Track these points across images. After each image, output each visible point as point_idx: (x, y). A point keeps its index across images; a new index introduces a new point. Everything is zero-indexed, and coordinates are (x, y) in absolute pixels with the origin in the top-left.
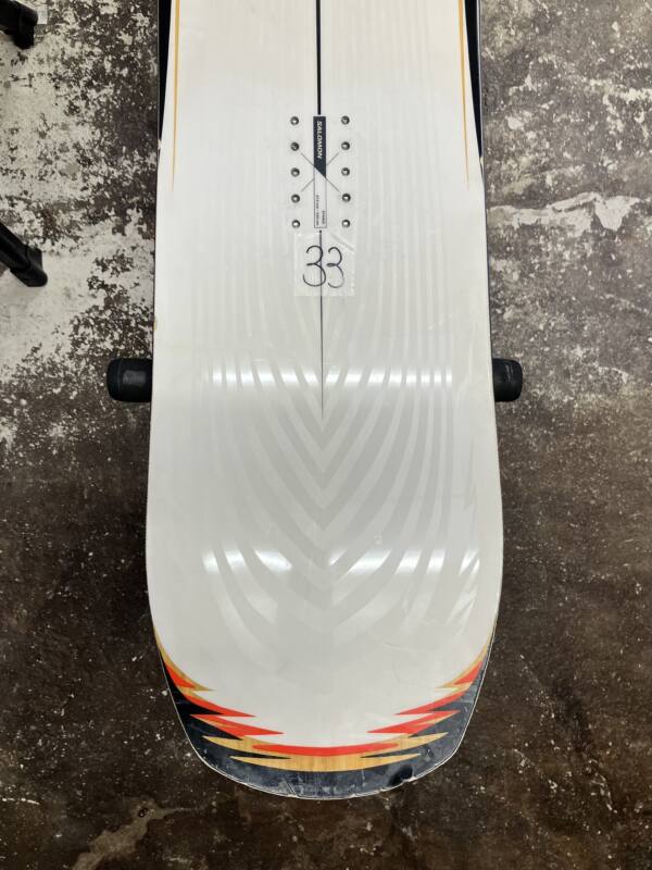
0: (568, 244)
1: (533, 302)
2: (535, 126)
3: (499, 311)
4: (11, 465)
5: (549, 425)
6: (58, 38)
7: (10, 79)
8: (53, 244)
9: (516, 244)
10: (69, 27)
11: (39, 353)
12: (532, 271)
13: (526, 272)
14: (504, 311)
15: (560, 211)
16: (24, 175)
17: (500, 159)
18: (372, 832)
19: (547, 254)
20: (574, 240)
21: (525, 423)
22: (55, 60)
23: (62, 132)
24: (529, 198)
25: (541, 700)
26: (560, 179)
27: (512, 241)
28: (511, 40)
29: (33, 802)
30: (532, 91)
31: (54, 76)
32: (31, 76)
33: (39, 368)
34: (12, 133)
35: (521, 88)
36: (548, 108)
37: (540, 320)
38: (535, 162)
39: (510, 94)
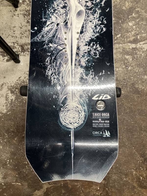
0: (143, 52)
1: (135, 65)
2: (135, 25)
3: (127, 68)
4: (14, 105)
5: (139, 94)
6: (24, 5)
7: (13, 15)
8: (24, 53)
9: (131, 52)
10: (27, 3)
11: (20, 79)
12: (135, 58)
13: (133, 59)
14: (128, 68)
15: (141, 44)
16: (17, 37)
17: (127, 33)
18: (99, 190)
19: (138, 54)
20: (144, 51)
21: (134, 93)
22: (24, 11)
23: (25, 27)
24: (134, 41)
25: (138, 158)
26: (141, 37)
27: (130, 51)
28: (130, 5)
29: (20, 184)
30: (134, 17)
31: (24, 14)
32: (18, 14)
33: (20, 82)
34: (14, 28)
35: (132, 16)
36: (138, 21)
37: (137, 69)
38: (135, 33)
39: (129, 17)
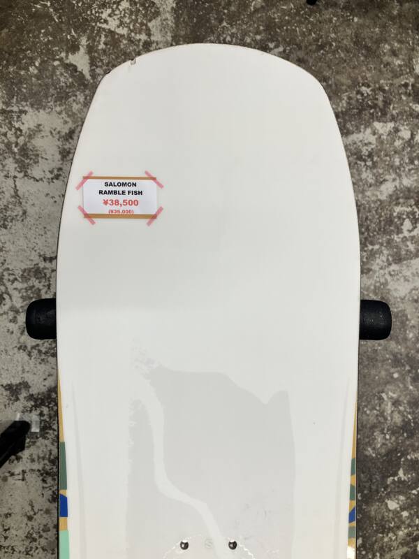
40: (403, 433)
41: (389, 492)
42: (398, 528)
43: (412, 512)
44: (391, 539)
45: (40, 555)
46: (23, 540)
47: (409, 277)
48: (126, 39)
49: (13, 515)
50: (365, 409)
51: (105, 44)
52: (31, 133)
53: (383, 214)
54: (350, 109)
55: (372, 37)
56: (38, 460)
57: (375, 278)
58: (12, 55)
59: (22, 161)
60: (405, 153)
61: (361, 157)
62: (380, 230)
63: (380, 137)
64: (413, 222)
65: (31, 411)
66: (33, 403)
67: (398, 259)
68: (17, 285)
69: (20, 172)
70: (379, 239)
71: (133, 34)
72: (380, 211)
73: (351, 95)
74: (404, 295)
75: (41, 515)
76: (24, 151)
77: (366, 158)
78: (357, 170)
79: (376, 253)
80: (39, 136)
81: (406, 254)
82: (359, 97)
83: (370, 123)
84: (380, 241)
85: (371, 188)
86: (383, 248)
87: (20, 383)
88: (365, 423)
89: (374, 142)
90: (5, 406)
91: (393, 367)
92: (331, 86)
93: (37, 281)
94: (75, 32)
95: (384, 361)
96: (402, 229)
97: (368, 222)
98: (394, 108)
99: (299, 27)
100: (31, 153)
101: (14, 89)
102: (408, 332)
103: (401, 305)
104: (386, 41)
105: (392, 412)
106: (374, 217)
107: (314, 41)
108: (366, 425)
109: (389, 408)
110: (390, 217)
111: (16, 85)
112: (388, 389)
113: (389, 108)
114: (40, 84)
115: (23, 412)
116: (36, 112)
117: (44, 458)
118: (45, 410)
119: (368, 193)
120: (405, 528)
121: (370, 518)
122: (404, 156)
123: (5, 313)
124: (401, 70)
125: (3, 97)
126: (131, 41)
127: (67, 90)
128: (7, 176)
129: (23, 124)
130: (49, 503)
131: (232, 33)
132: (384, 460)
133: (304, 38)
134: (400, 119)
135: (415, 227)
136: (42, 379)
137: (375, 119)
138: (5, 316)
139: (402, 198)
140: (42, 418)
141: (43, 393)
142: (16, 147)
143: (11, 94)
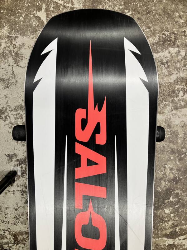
40: (173, 182)
41: (166, 206)
42: (169, 221)
43: (175, 214)
44: (166, 225)
45: (20, 225)
46: (13, 219)
47: (180, 116)
48: (62, 6)
49: (9, 208)
50: (158, 171)
51: (53, 8)
52: (20, 47)
53: (171, 88)
54: (159, 41)
55: (171, 9)
56: (20, 186)
57: (166, 116)
58: (12, 12)
59: (16, 59)
60: (182, 62)
61: (163, 63)
62: (169, 95)
63: (172, 55)
64: (184, 92)
65: (17, 166)
66: (18, 163)
67: (176, 108)
68: (12, 112)
69: (15, 64)
70: (168, 99)
71: (66, 4)
72: (169, 87)
73: (160, 35)
74: (178, 124)
75: (21, 209)
76: (17, 54)
77: (165, 63)
78: (161, 69)
79: (167, 105)
80: (24, 48)
81: (180, 106)
82: (164, 36)
83: (168, 48)
84: (169, 100)
85: (166, 77)
86: (170, 103)
87: (13, 154)
88: (157, 177)
89: (169, 57)
90: (7, 163)
91: (171, 154)
92: (151, 31)
93: (21, 111)
94: (40, 2)
95: (167, 151)
96: (178, 95)
97: (164, 92)
98: (179, 42)
99: (139, 4)
100: (20, 55)
101: (13, 27)
102: (178, 140)
103: (176, 128)
104: (177, 11)
105: (170, 173)
106: (167, 89)
107: (146, 10)
108: (158, 178)
109: (168, 171)
110: (174, 90)
111: (14, 25)
112: (168, 164)
113: (177, 42)
114: (24, 25)
115: (14, 166)
116: (22, 37)
117: (22, 186)
118: (23, 166)
119: (165, 79)
120: (172, 221)
121: (157, 216)
122: (182, 63)
123: (7, 124)
124: (183, 25)
125: (8, 30)
126: (65, 7)
127: (36, 28)
128: (9, 65)
129: (17, 42)
130: (24, 204)
131: (109, 5)
132: (165, 193)
133: (141, 8)
134: (181, 47)
135: (184, 95)
136: (22, 153)
137: (170, 46)
138: (7, 126)
139: (180, 82)
140: (22, 169)
141: (23, 159)
142: (13, 52)
143: (12, 29)
